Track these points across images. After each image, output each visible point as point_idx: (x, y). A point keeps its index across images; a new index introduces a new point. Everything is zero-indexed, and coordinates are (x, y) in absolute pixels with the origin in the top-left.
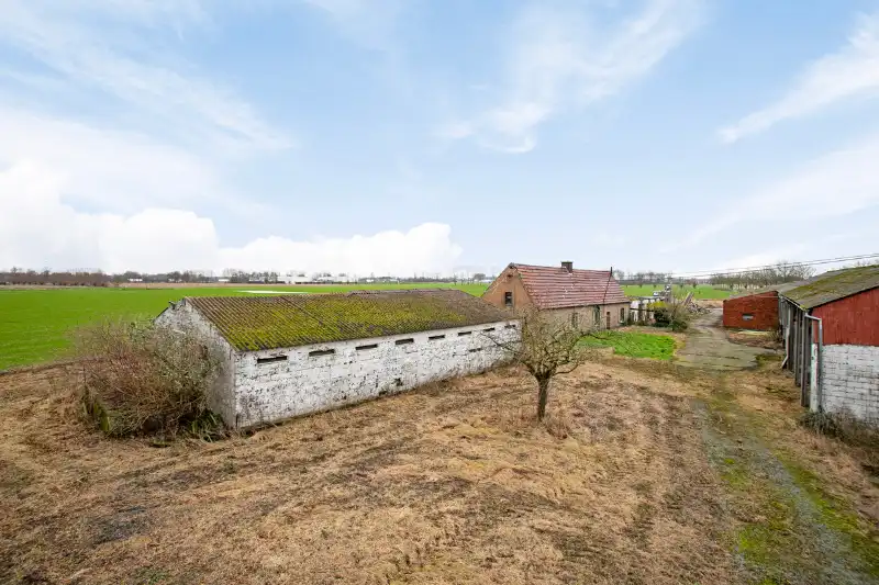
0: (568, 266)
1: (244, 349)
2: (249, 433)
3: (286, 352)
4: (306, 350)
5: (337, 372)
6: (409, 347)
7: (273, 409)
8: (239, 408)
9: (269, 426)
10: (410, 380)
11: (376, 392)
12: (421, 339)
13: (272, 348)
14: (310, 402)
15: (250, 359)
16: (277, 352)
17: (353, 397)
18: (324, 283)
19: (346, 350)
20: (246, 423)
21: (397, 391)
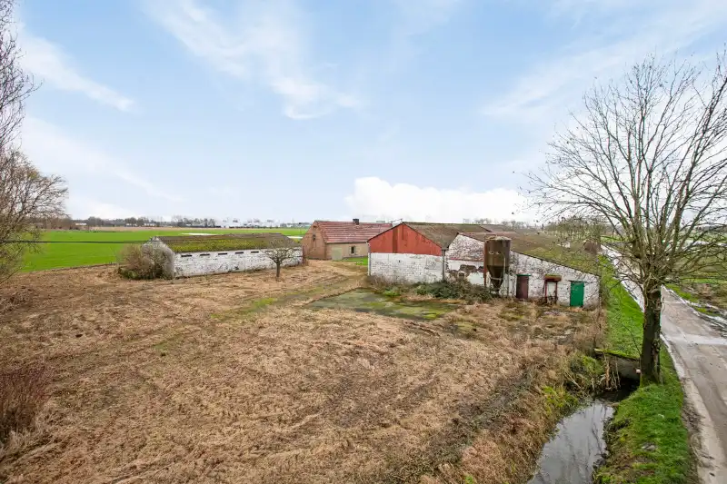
0: (356, 221)
1: (177, 252)
2: (178, 278)
3: (191, 254)
4: (199, 254)
5: (212, 262)
6: (241, 255)
7: (187, 272)
8: (175, 271)
9: (186, 277)
10: (242, 268)
11: (227, 271)
12: (247, 252)
13: (187, 253)
14: (199, 272)
15: (179, 255)
16: (188, 254)
17: (217, 272)
18: (253, 227)
19: (214, 254)
20: (177, 276)
21: (236, 271)
